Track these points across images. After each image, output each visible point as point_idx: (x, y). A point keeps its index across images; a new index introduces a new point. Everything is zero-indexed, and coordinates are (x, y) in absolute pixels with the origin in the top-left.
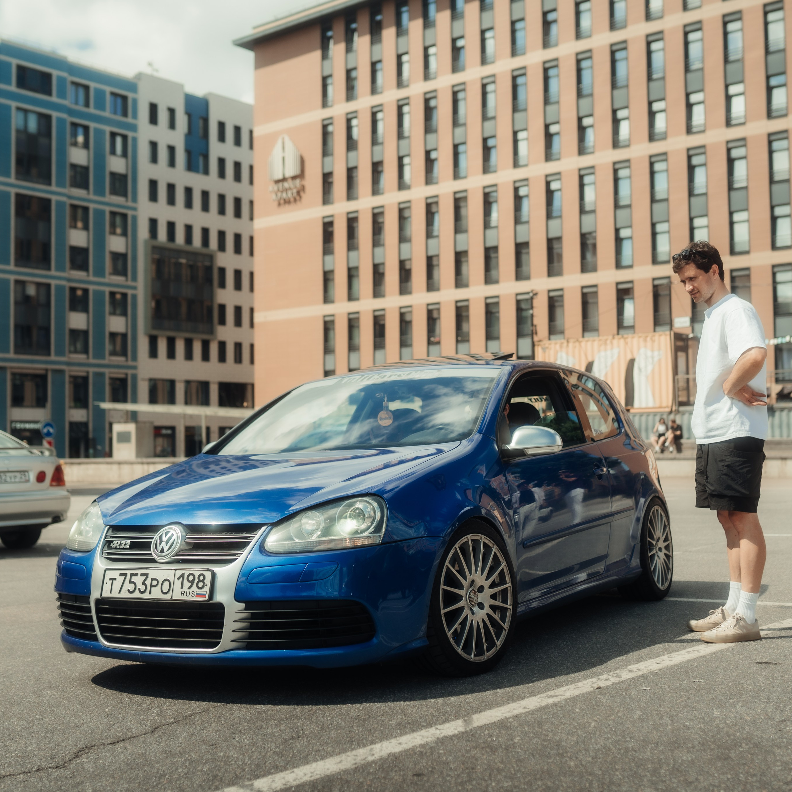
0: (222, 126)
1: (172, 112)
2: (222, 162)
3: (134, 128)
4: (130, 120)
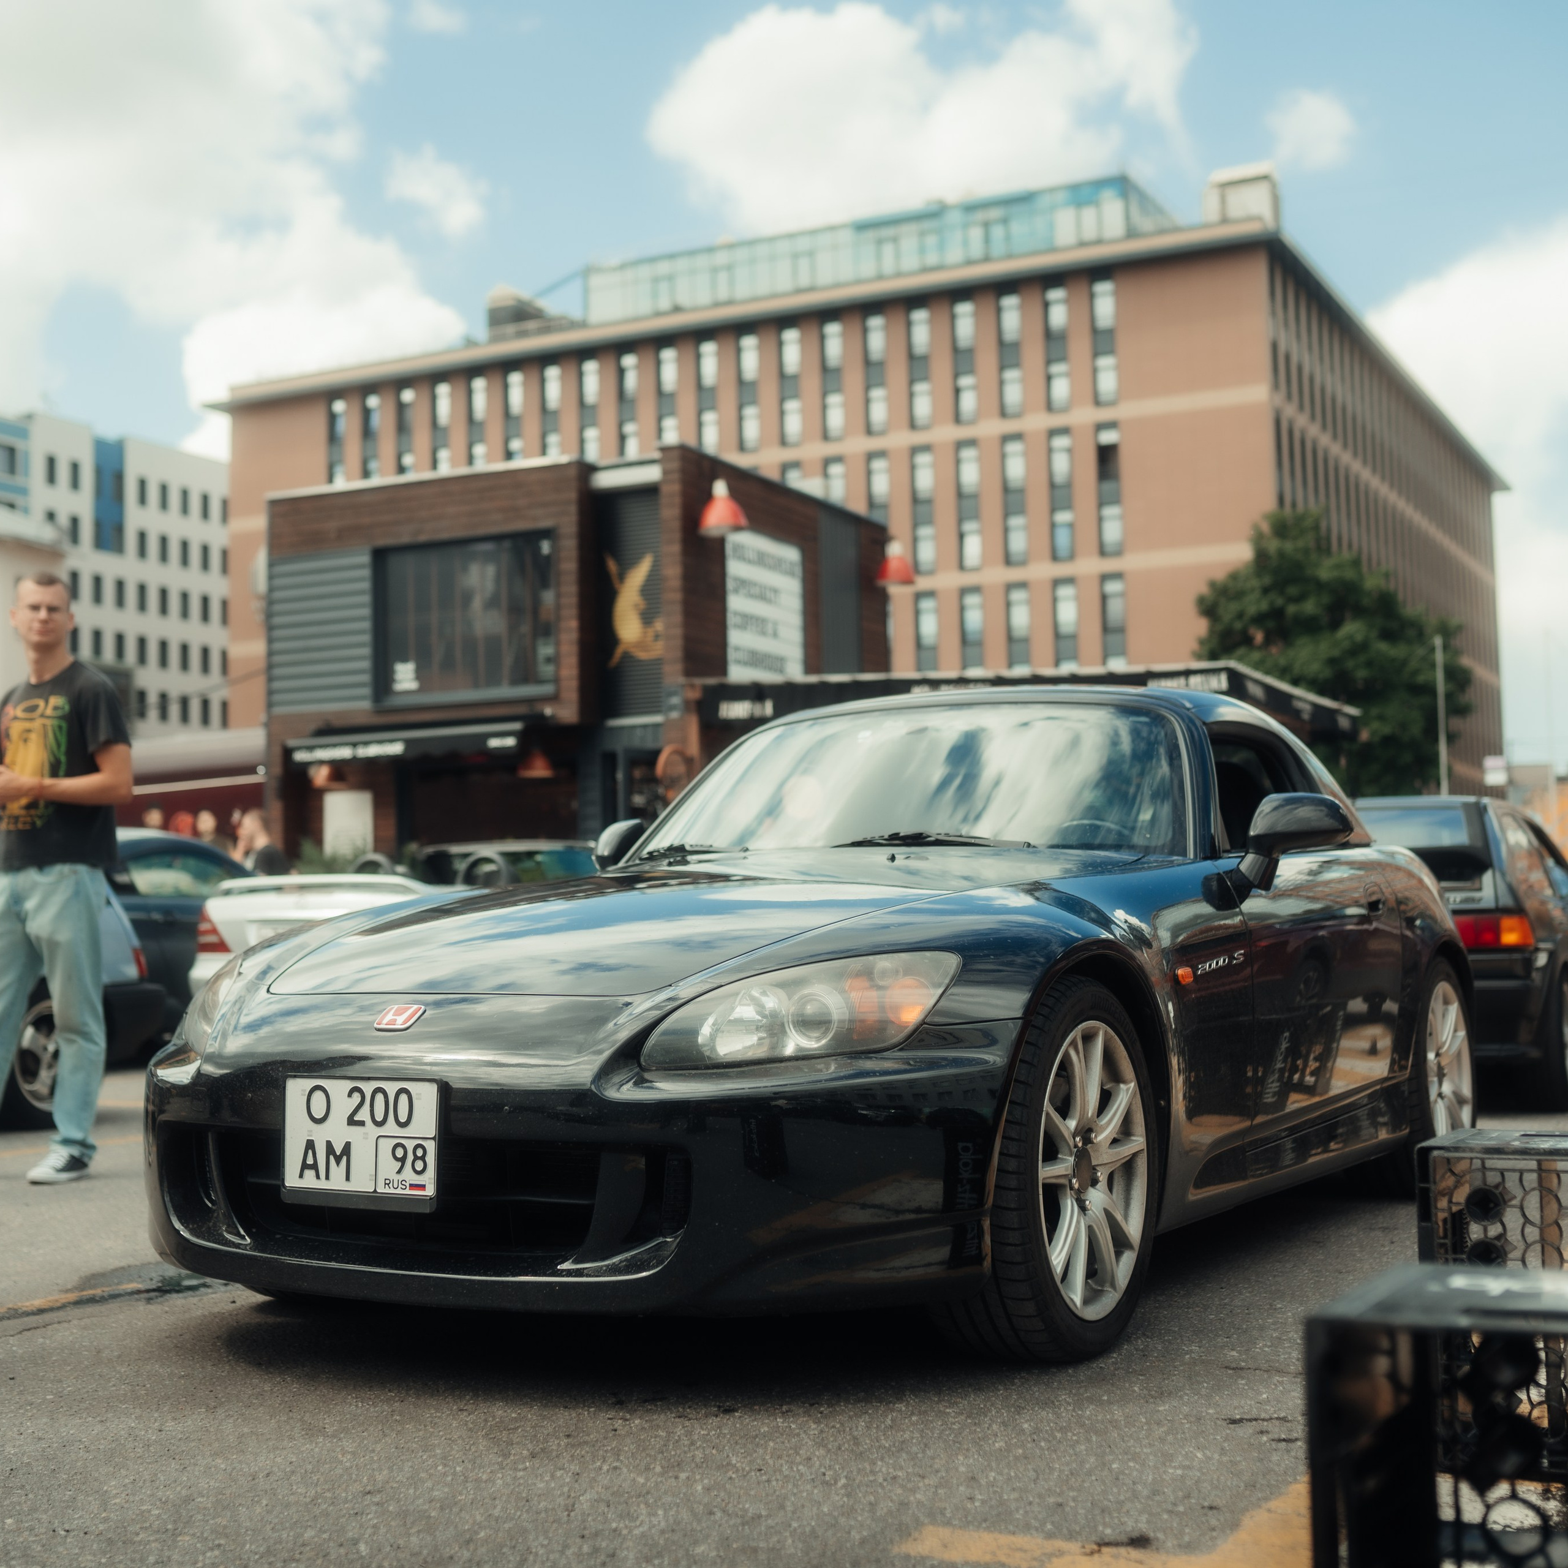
0: (142, 484)
1: (75, 468)
2: (142, 537)
3: (24, 491)
4: (19, 480)
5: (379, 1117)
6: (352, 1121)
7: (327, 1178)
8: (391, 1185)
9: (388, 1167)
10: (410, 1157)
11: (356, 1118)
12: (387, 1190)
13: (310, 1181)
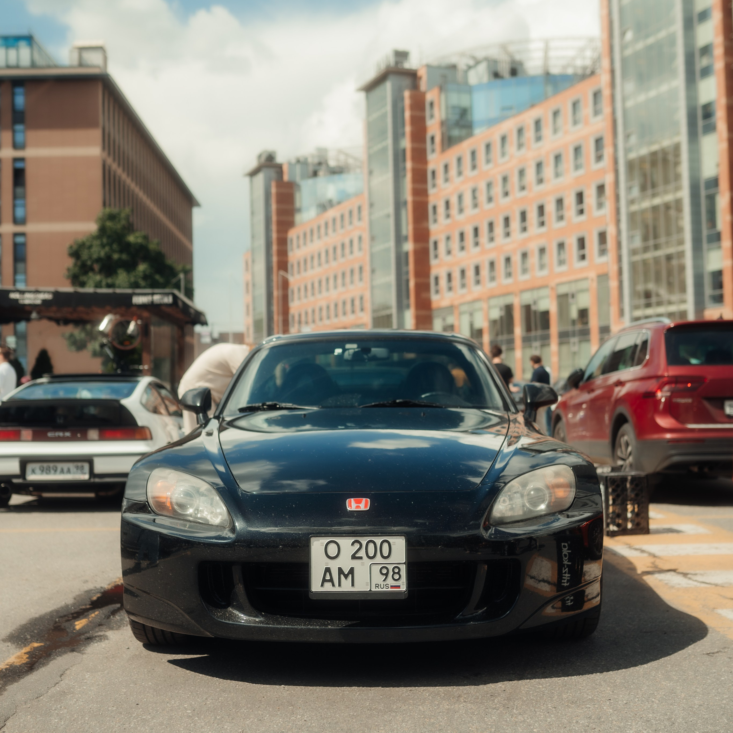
5: (371, 554)
6: (354, 557)
7: (340, 585)
8: (379, 587)
9: (378, 579)
10: (391, 573)
11: (357, 556)
12: (377, 590)
13: (328, 587)
